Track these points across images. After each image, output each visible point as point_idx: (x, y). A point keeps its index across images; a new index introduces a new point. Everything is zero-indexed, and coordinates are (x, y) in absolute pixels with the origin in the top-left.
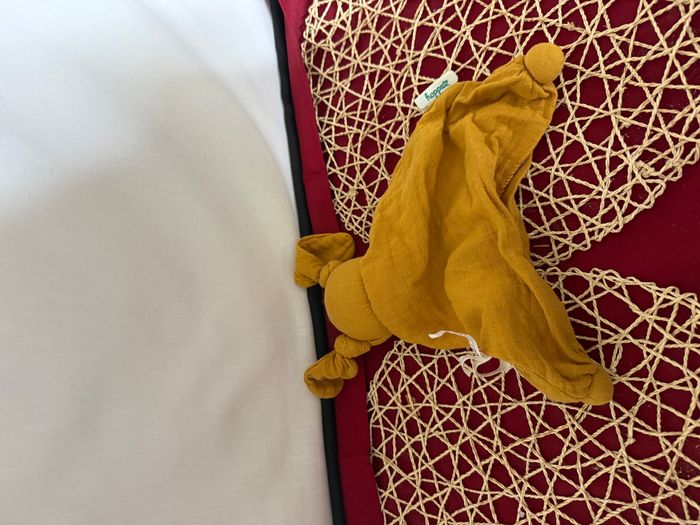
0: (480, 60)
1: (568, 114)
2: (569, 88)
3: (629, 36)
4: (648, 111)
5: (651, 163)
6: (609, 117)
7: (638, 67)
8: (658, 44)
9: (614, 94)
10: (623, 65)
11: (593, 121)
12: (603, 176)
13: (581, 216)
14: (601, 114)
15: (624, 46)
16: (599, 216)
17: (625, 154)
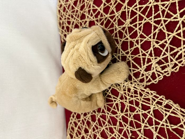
0: (113, 3)
1: (137, 35)
2: (140, 24)
3: (166, 8)
4: (165, 44)
5: (161, 66)
6: (151, 41)
7: (166, 23)
8: (176, 15)
9: (155, 32)
10: (161, 20)
11: (145, 41)
12: (144, 64)
13: (133, 77)
14: (148, 39)
15: (163, 11)
16: (139, 79)
17: (153, 59)
